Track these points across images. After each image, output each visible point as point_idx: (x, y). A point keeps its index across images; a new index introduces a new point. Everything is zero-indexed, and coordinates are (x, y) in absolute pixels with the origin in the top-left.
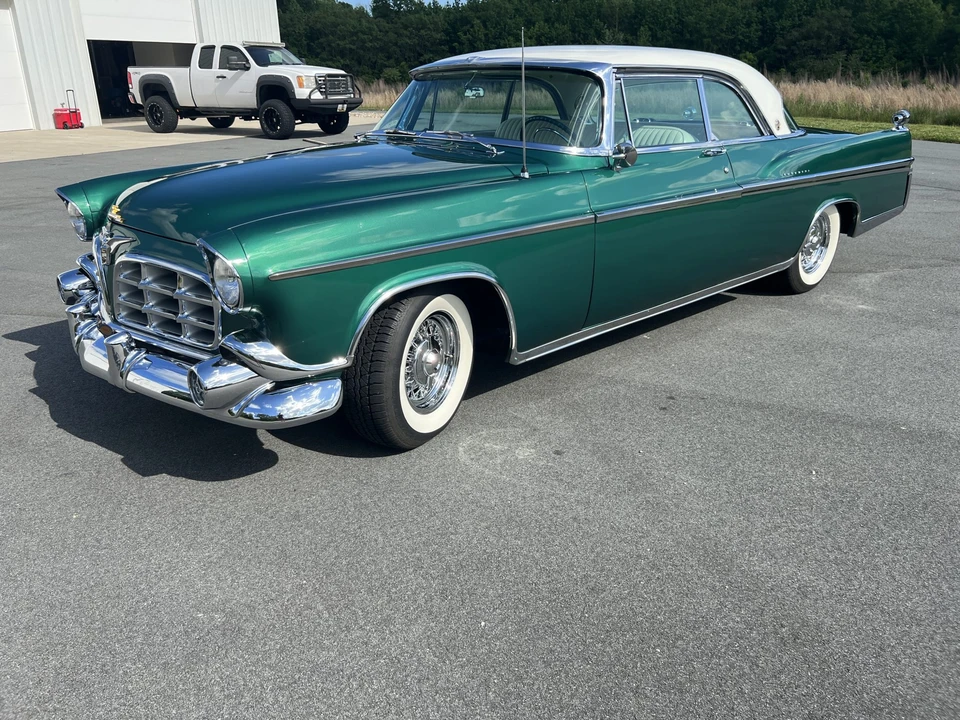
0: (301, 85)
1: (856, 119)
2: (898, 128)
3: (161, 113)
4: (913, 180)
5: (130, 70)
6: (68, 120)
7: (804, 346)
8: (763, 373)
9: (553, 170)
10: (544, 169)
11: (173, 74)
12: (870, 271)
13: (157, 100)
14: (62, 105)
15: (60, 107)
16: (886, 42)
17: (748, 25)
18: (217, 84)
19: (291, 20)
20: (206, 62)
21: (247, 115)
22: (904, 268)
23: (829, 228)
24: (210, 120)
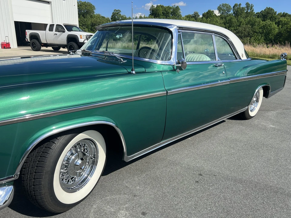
0: (81, 38)
2: (282, 59)
3: (36, 45)
4: (286, 78)
5: (27, 31)
6: (6, 46)
7: (254, 146)
8: (239, 160)
9: (147, 70)
10: (143, 70)
11: (40, 33)
12: (272, 110)
13: (35, 41)
14: (4, 41)
15: (4, 42)
16: (261, 35)
18: (54, 37)
19: (86, 20)
20: (51, 29)
21: (64, 47)
22: (283, 109)
23: (259, 95)
24: (53, 48)
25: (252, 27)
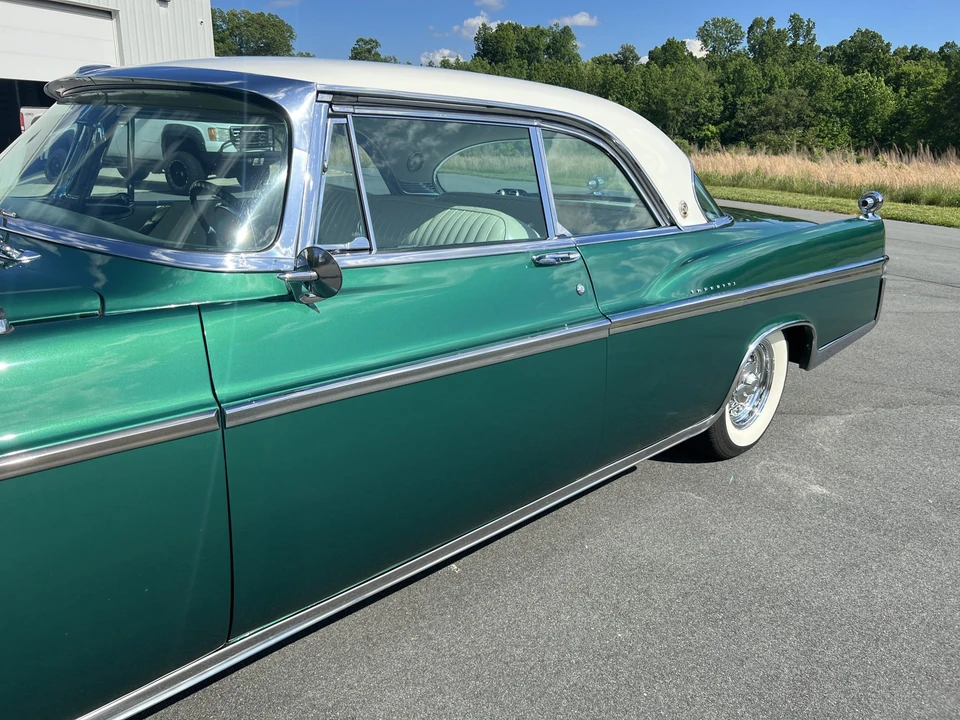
0: (212, 138)
1: (813, 193)
2: (866, 216)
5: (23, 110)
10: (91, 304)
12: (831, 412)
16: (841, 121)
17: (711, 99)
21: (156, 167)
23: (772, 361)
25: (811, 94)
